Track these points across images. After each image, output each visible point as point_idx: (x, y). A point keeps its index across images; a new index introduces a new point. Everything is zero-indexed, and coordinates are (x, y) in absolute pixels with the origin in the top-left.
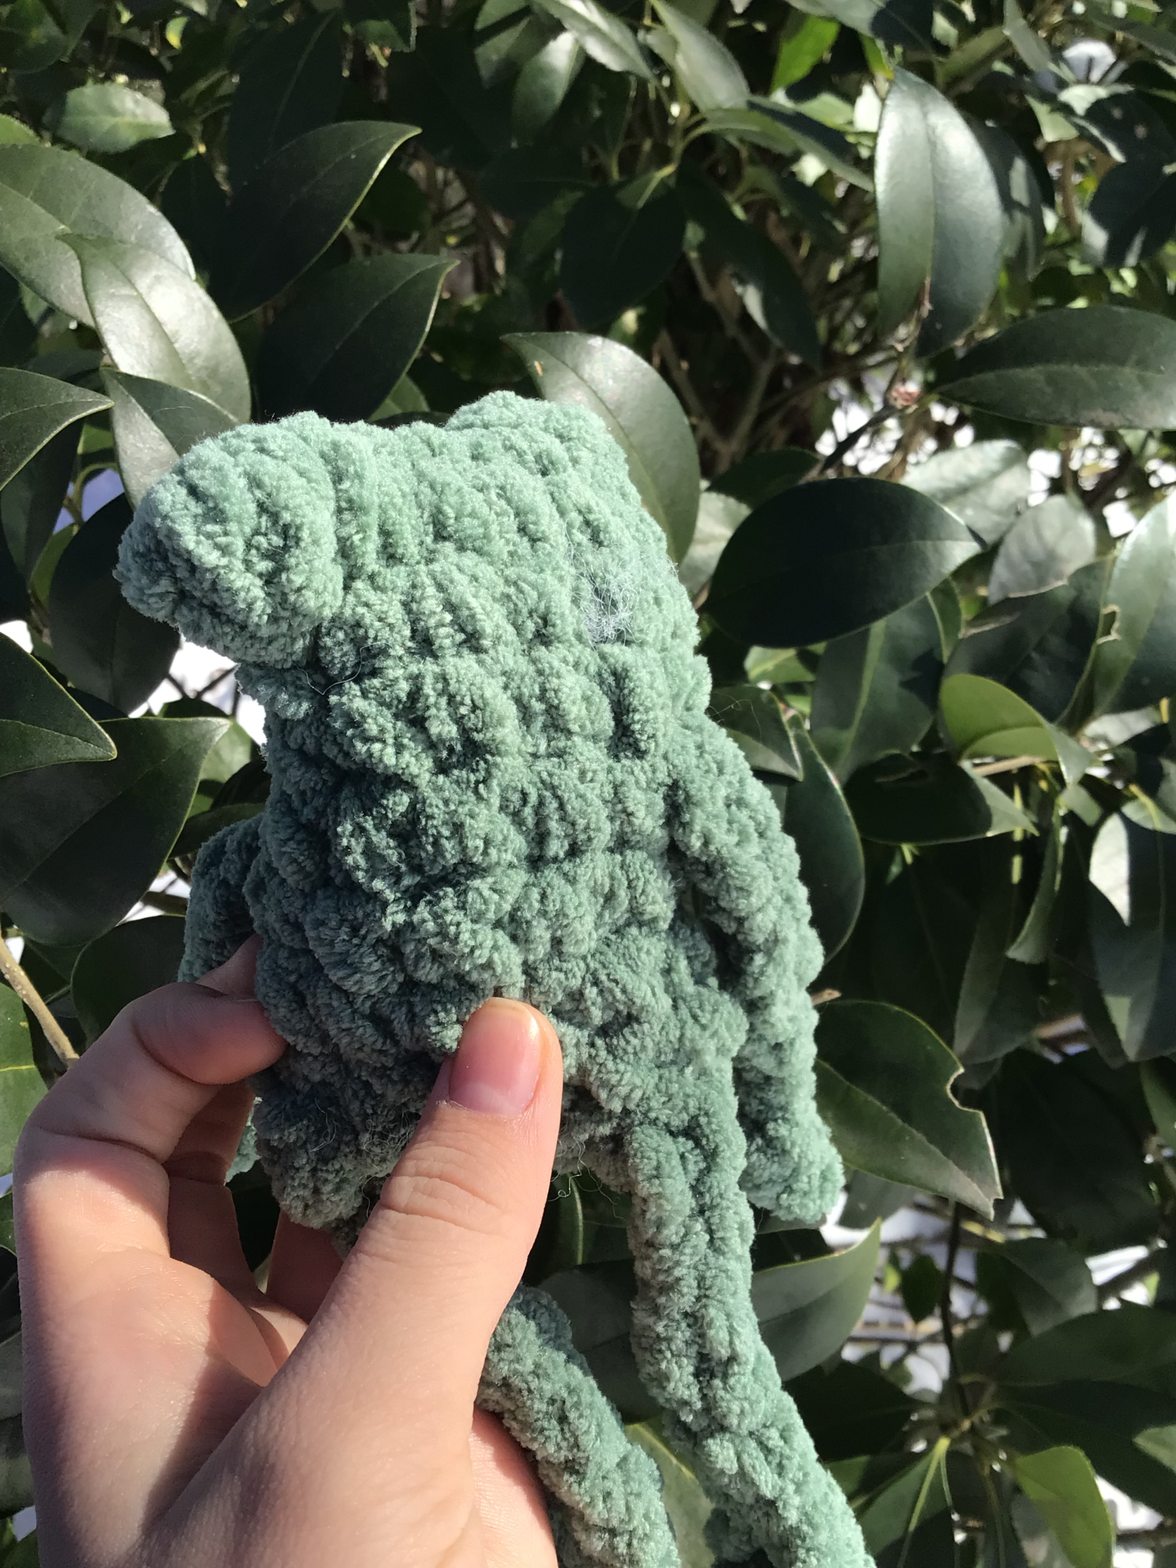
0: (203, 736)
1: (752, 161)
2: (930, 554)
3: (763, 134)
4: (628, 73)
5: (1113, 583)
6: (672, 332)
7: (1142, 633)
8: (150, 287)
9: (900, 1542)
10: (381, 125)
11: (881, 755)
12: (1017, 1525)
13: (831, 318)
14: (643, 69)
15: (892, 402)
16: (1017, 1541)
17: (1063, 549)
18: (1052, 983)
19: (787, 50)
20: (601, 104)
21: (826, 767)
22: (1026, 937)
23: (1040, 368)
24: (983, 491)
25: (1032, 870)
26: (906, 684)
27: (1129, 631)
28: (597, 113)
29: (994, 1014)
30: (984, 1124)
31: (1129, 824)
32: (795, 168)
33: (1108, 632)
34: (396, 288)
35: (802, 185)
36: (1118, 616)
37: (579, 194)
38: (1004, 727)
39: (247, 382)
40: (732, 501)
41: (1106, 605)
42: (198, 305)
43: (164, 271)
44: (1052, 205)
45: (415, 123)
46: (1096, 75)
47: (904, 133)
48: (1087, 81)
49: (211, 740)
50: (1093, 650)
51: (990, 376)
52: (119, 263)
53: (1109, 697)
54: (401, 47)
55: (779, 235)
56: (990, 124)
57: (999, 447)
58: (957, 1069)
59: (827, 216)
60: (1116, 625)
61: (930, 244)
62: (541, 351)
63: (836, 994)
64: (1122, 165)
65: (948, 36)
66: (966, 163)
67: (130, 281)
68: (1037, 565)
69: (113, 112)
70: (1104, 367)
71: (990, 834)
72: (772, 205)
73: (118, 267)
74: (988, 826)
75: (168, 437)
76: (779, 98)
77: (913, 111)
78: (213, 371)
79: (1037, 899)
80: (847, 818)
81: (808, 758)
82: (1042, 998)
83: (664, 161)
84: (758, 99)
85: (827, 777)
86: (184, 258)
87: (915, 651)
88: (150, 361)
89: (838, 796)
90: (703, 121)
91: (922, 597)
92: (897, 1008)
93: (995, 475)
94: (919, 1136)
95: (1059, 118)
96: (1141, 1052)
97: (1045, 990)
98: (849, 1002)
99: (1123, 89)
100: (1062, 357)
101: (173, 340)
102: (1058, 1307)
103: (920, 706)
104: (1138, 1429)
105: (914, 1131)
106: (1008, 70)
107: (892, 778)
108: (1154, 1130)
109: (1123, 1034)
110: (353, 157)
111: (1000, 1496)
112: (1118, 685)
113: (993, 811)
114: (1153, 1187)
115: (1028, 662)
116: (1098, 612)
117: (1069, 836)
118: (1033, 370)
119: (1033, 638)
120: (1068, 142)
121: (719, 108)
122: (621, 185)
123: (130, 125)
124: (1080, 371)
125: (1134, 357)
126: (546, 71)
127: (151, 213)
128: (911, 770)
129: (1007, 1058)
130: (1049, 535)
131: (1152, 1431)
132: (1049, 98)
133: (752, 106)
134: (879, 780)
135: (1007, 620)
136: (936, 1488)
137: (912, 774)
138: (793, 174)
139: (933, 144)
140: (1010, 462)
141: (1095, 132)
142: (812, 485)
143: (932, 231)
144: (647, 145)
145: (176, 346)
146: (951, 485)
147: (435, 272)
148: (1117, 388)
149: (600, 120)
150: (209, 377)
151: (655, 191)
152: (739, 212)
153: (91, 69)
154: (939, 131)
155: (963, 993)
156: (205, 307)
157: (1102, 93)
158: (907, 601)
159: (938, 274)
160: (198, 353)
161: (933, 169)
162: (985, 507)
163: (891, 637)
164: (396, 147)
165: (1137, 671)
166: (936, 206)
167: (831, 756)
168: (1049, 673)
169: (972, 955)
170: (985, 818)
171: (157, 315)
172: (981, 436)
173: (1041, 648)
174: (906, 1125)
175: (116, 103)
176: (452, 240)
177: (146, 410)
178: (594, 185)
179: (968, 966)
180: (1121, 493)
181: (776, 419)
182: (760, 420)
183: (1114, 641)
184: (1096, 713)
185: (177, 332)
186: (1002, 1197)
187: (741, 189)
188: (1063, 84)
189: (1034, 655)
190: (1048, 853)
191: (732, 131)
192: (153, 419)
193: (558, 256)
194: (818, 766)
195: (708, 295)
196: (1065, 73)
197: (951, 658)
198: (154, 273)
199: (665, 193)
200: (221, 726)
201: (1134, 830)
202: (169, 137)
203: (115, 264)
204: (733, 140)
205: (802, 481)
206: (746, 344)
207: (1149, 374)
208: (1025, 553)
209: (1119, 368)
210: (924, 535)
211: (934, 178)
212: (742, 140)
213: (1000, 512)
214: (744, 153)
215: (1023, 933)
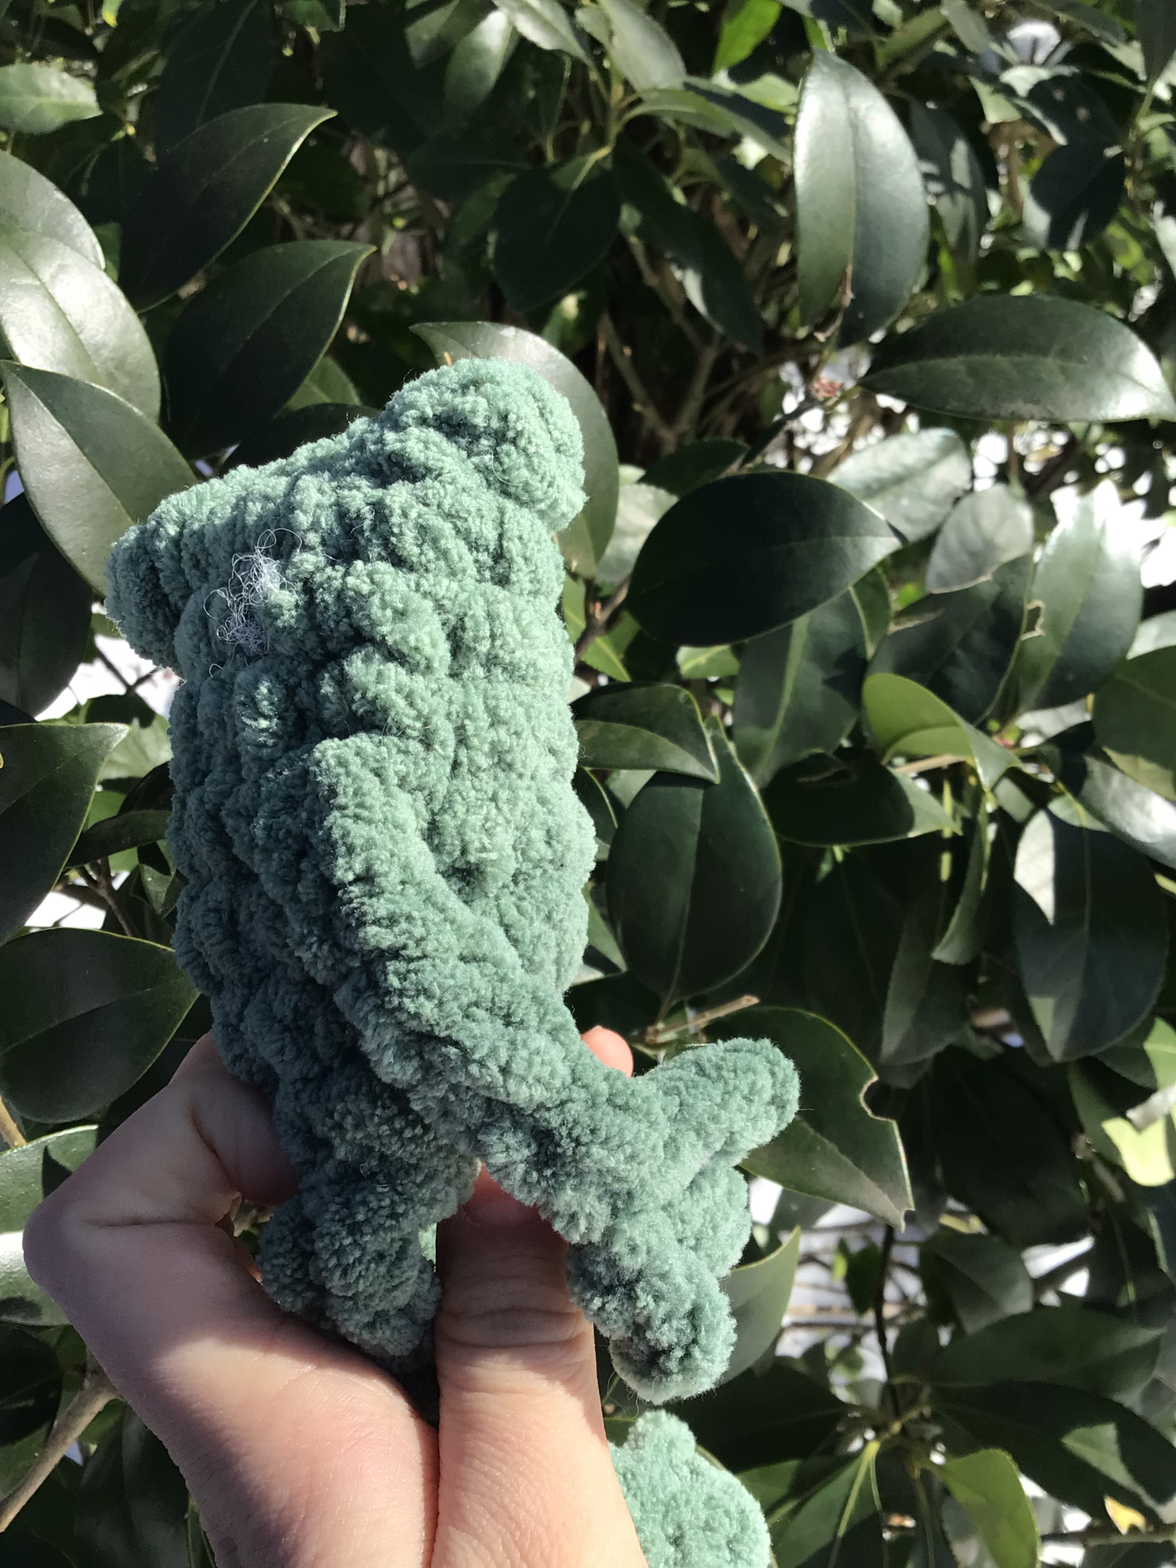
0: (100, 743)
1: (690, 143)
2: (849, 551)
3: (698, 116)
4: (560, 51)
5: (1037, 579)
6: (615, 318)
7: (1067, 629)
8: (53, 277)
9: (830, 1546)
10: (294, 108)
11: (804, 754)
12: (947, 1527)
13: (781, 301)
14: (577, 50)
15: (813, 393)
16: (947, 1543)
17: (1000, 539)
18: (982, 980)
19: (728, 29)
20: (536, 85)
21: (743, 769)
22: (952, 937)
23: (961, 358)
24: (919, 480)
25: (959, 867)
26: (830, 682)
27: (1053, 627)
28: (531, 94)
29: (922, 1014)
30: (897, 1133)
31: (1055, 821)
32: (736, 151)
33: (1031, 628)
34: (310, 276)
35: (742, 168)
36: (1043, 612)
37: (512, 177)
38: (925, 726)
39: (156, 373)
40: (662, 493)
41: (1030, 601)
42: (105, 295)
43: (70, 258)
44: (996, 186)
45: (331, 107)
46: (1040, 57)
47: (824, 116)
48: (1031, 62)
49: (108, 746)
50: (1018, 645)
51: (911, 367)
52: (21, 252)
53: (1034, 693)
54: (330, 26)
55: (724, 220)
56: (931, 105)
57: (937, 435)
58: (870, 1077)
59: (768, 200)
60: (1041, 621)
61: (852, 229)
62: (451, 342)
63: (755, 1000)
64: (1063, 147)
65: (891, 14)
66: (890, 146)
67: (32, 270)
68: (973, 555)
69: (37, 92)
70: (1026, 358)
71: (912, 835)
72: (713, 189)
73: (20, 256)
74: (910, 825)
75: (68, 431)
76: (722, 80)
77: (835, 94)
78: (120, 364)
79: (962, 900)
80: (764, 821)
81: (725, 759)
82: (971, 997)
83: (601, 142)
84: (695, 81)
85: (744, 780)
86: (94, 247)
87: (838, 648)
88: (53, 354)
89: (754, 798)
90: (639, 101)
91: (842, 593)
92: (813, 1015)
93: (931, 464)
94: (831, 1146)
95: (1000, 99)
96: (1066, 1053)
97: (974, 987)
98: (766, 1009)
99: (1066, 71)
100: (985, 346)
101: (78, 330)
102: (992, 1303)
103: (842, 703)
104: (1066, 1429)
105: (826, 1141)
106: (951, 51)
107: (815, 778)
108: (1082, 1130)
109: (1047, 1035)
110: (266, 140)
111: (929, 1497)
112: (1042, 681)
113: (916, 811)
114: (1083, 1185)
115: (952, 660)
116: (1021, 608)
117: (998, 833)
118: (955, 360)
119: (957, 634)
120: (1012, 123)
121: (655, 89)
122: (556, 167)
123: (56, 105)
124: (1002, 361)
125: (1056, 347)
126: (477, 52)
127: (58, 200)
128: (834, 770)
129: (938, 1057)
130: (988, 522)
131: (1081, 1431)
132: (991, 79)
133: (688, 86)
134: (803, 780)
135: (930, 616)
136: (865, 1493)
137: (835, 773)
138: (734, 157)
139: (855, 126)
140: (945, 451)
141: (1037, 114)
142: (733, 480)
143: (854, 215)
144: (585, 127)
145: (81, 337)
146: (886, 475)
147: (350, 259)
148: (1039, 380)
149: (535, 100)
150: (116, 368)
151: (590, 171)
152: (679, 196)
153: (20, 50)
154: (861, 114)
155: (890, 993)
156: (112, 295)
157: (1044, 74)
158: (825, 600)
159: (861, 261)
160: (104, 345)
161: (855, 153)
162: (921, 497)
163: (814, 632)
164: (309, 130)
165: (1062, 667)
166: (858, 191)
167: (750, 757)
168: (972, 670)
169: (900, 954)
170: (907, 818)
171: (61, 305)
172: (926, 423)
173: (965, 645)
174: (818, 1135)
175: (41, 84)
176: (400, 223)
177: (46, 404)
178: (527, 167)
179: (896, 966)
180: (1071, 477)
181: (724, 404)
182: (708, 407)
183: (1040, 636)
184: (1021, 709)
185: (82, 323)
186: (913, 1209)
187: (679, 173)
188: (1006, 65)
189: (959, 652)
190: (974, 852)
191: (669, 112)
192: (54, 412)
193: (492, 238)
194: (735, 769)
195: (651, 280)
196: (1008, 53)
197: (876, 654)
198: (59, 262)
199: (599, 177)
200: (122, 731)
201: (1060, 827)
202: (95, 119)
203: (17, 252)
204: (670, 122)
205: (723, 476)
206: (689, 330)
207: (1072, 365)
208: (962, 543)
209: (1041, 359)
210: (844, 529)
211: (857, 165)
212: (678, 122)
213: (935, 502)
214: (682, 135)
215: (948, 934)
